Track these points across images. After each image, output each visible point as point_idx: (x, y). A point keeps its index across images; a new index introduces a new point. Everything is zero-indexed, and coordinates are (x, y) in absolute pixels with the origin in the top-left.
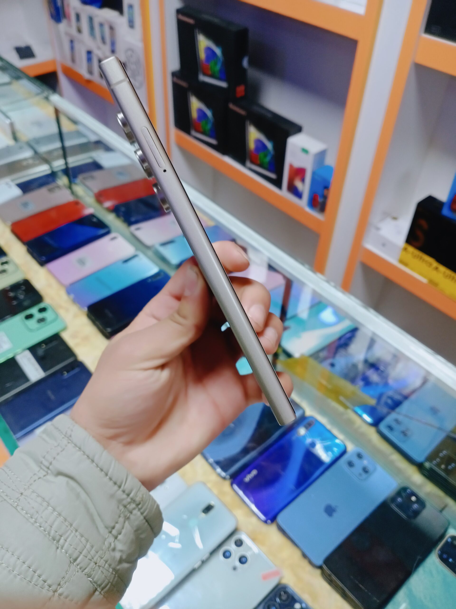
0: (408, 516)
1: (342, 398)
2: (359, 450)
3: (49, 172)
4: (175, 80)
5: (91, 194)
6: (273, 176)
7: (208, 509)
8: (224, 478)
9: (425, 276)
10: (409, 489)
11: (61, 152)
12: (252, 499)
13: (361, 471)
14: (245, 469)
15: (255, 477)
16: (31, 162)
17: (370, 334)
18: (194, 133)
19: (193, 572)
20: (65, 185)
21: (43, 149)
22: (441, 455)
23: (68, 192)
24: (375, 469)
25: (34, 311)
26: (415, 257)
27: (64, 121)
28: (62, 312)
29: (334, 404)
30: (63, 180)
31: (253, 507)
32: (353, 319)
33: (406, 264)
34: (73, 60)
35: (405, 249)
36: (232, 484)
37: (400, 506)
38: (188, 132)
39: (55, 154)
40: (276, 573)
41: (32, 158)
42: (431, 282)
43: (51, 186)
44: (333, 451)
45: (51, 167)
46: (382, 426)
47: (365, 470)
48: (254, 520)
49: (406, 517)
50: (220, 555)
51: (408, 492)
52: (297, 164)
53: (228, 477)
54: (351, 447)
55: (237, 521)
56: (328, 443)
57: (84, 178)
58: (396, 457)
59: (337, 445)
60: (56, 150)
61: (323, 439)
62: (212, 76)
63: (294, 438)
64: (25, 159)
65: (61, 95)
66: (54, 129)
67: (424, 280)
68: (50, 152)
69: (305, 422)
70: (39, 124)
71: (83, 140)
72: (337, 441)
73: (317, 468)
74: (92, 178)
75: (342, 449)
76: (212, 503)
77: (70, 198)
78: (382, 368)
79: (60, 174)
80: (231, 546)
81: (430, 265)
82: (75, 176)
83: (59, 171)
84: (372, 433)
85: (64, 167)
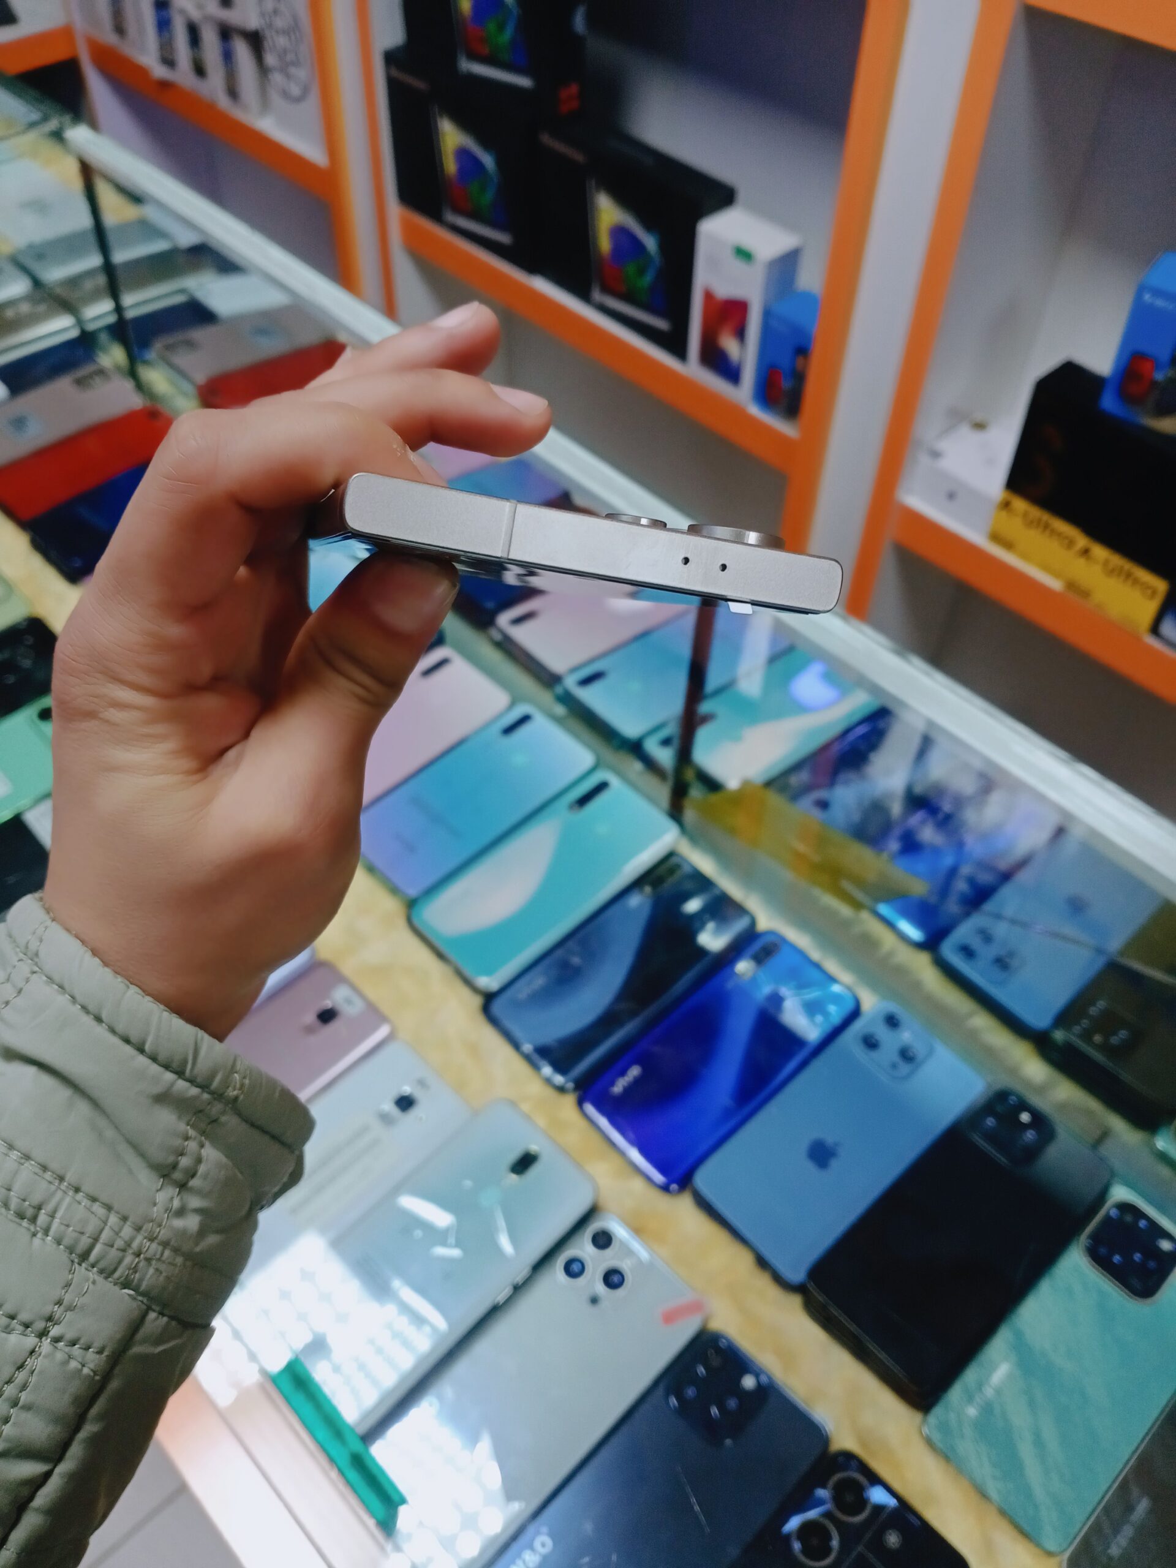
0: (1014, 1161)
1: (846, 885)
2: (892, 1007)
3: (74, 333)
4: (395, 73)
5: (190, 389)
6: (661, 324)
7: (525, 1163)
8: (561, 1089)
9: (1056, 574)
10: (1014, 1095)
11: (102, 280)
12: (632, 1135)
13: (896, 1058)
14: (612, 1064)
15: (637, 1081)
16: (25, 308)
17: (920, 726)
18: (451, 217)
19: (494, 1312)
20: (118, 368)
21: (55, 274)
22: (1093, 1011)
23: (128, 385)
24: (931, 1052)
26: (1030, 523)
27: (107, 196)
29: (829, 900)
30: (113, 356)
31: (635, 1155)
32: (875, 689)
33: (1008, 545)
34: (120, 29)
35: (1006, 505)
36: (580, 1103)
37: (991, 1137)
38: (436, 216)
39: (89, 285)
40: (696, 1307)
41: (27, 298)
42: (1071, 586)
43: (82, 372)
44: (826, 1014)
45: (80, 322)
46: (948, 950)
47: (906, 1055)
48: (638, 1185)
49: (1005, 1161)
50: (557, 1272)
51: (1011, 1102)
52: (724, 291)
53: (570, 1085)
54: (870, 1002)
55: (596, 1189)
56: (813, 994)
57: (169, 348)
58: (982, 1022)
59: (836, 999)
60: (89, 273)
61: (802, 985)
62: (490, 60)
63: (730, 985)
64: (11, 303)
65: (94, 125)
66: (81, 220)
67: (1055, 584)
68: (74, 282)
69: (756, 946)
70: (39, 206)
71: (159, 246)
72: (836, 988)
73: (788, 1055)
74: (190, 345)
75: (849, 1006)
76: (534, 1148)
77: (136, 402)
78: (947, 807)
79: (104, 337)
80: (583, 1248)
81: (1071, 543)
82: (145, 343)
83: (100, 330)
84: (922, 966)
85: (112, 319)
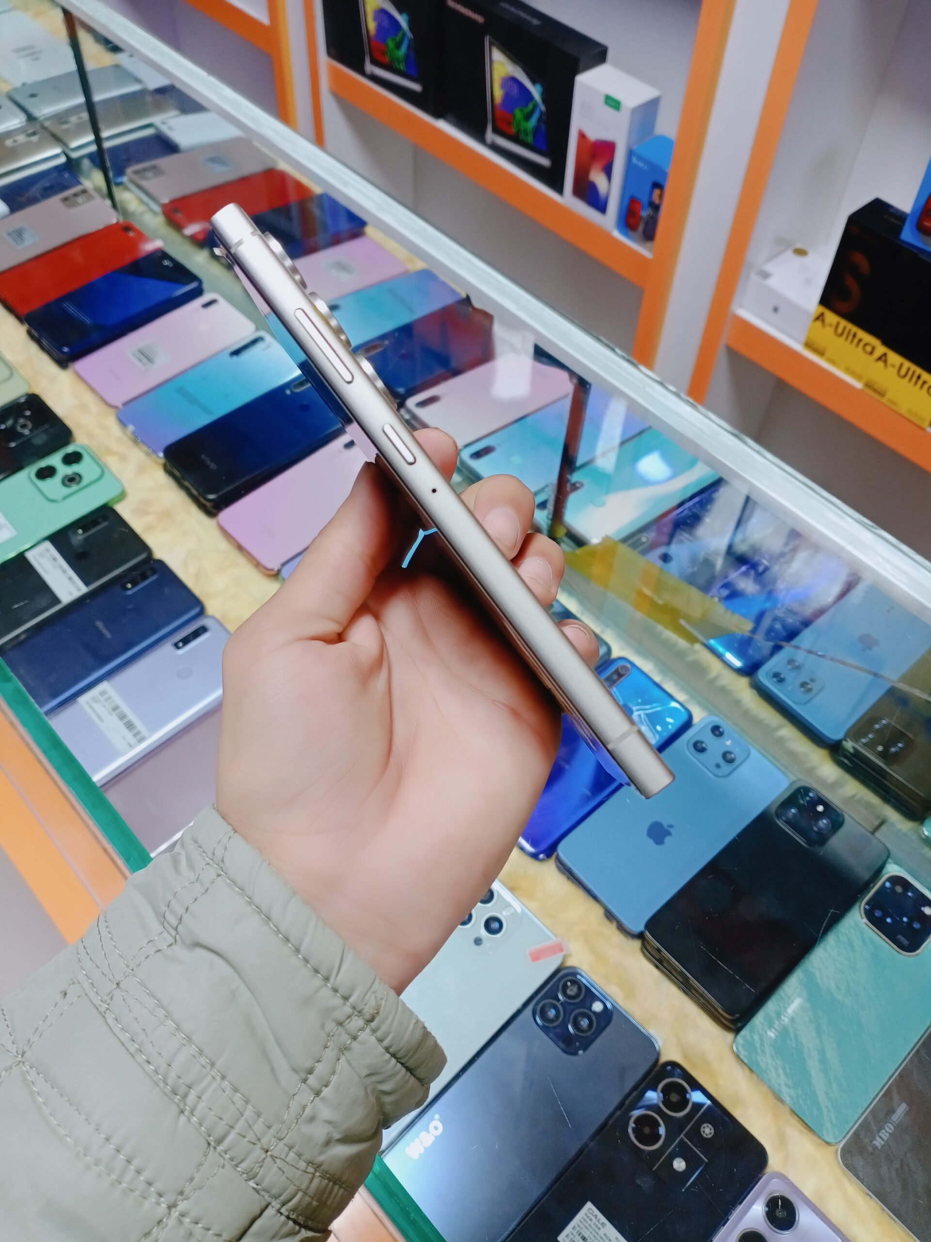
0: (810, 842)
1: (683, 623)
2: (717, 720)
5: (157, 209)
6: (544, 161)
9: (859, 377)
10: (812, 791)
11: (84, 115)
13: (719, 759)
17: (745, 490)
18: (369, 67)
20: (98, 190)
21: (45, 111)
22: (878, 726)
23: (107, 204)
24: (746, 756)
25: (55, 460)
26: (840, 334)
28: (112, 462)
29: (670, 635)
30: (94, 180)
32: (713, 462)
33: (820, 353)
37: (793, 824)
39: (73, 120)
40: (558, 948)
41: (23, 130)
42: (869, 385)
43: (69, 193)
44: (665, 724)
46: (763, 675)
47: (728, 758)
49: (804, 843)
51: (809, 797)
52: (594, 134)
54: (699, 716)
56: (655, 709)
57: (138, 173)
58: (788, 732)
59: (673, 712)
61: (646, 703)
67: (858, 385)
69: (611, 670)
71: (131, 88)
72: (673, 704)
74: (156, 171)
75: (684, 718)
77: (113, 218)
79: (86, 164)
81: (872, 351)
82: (119, 170)
84: (742, 687)
85: (93, 148)
